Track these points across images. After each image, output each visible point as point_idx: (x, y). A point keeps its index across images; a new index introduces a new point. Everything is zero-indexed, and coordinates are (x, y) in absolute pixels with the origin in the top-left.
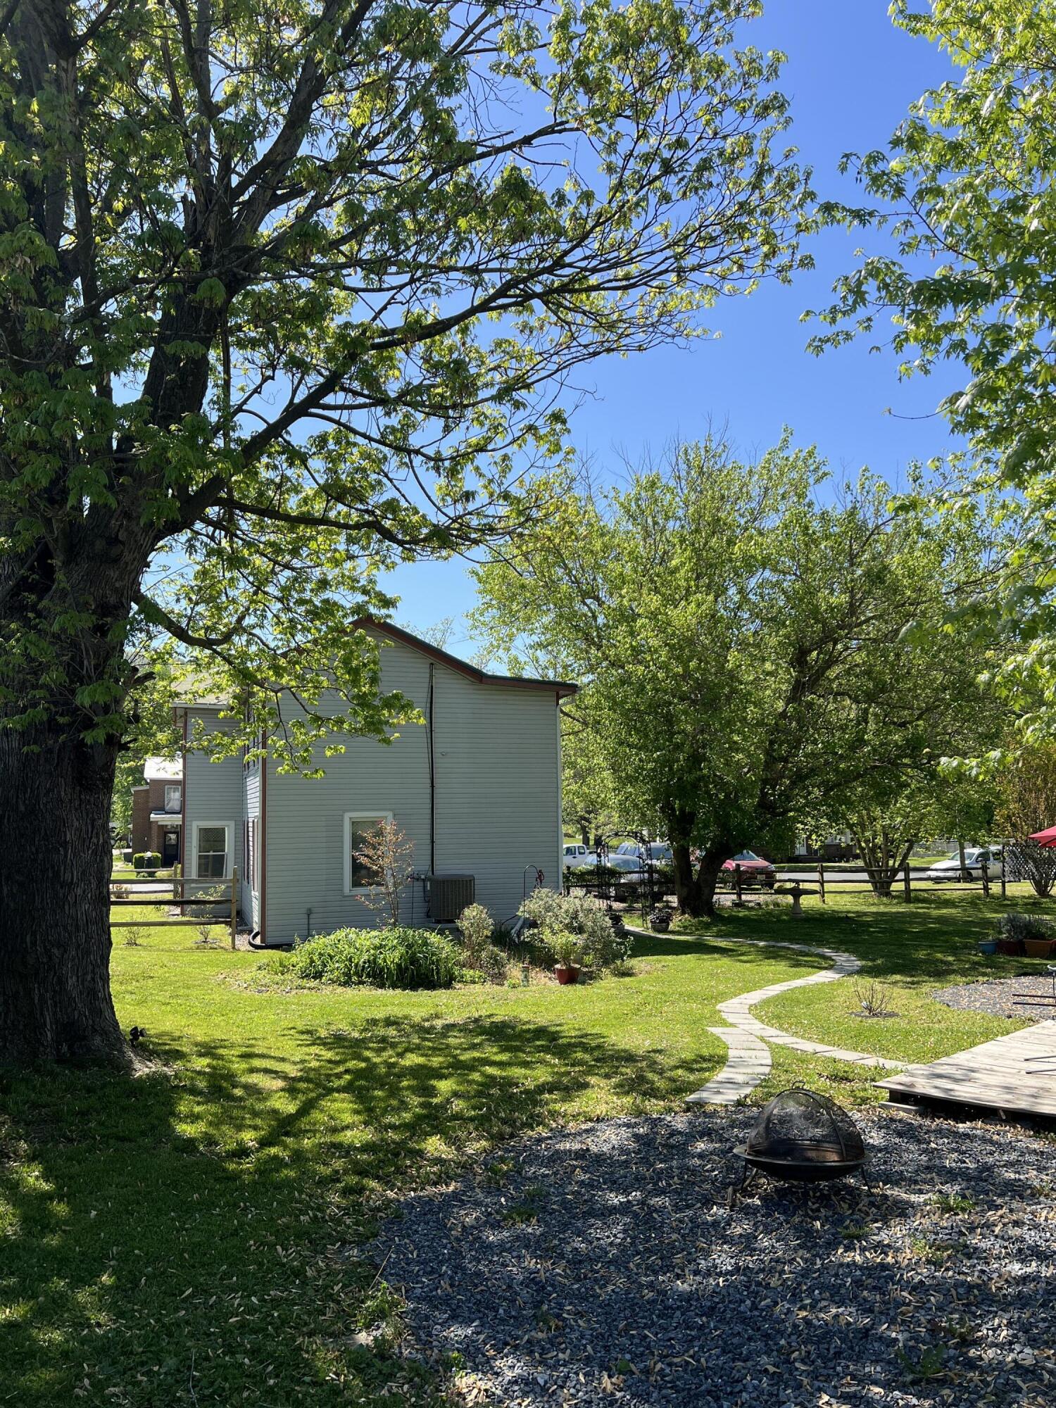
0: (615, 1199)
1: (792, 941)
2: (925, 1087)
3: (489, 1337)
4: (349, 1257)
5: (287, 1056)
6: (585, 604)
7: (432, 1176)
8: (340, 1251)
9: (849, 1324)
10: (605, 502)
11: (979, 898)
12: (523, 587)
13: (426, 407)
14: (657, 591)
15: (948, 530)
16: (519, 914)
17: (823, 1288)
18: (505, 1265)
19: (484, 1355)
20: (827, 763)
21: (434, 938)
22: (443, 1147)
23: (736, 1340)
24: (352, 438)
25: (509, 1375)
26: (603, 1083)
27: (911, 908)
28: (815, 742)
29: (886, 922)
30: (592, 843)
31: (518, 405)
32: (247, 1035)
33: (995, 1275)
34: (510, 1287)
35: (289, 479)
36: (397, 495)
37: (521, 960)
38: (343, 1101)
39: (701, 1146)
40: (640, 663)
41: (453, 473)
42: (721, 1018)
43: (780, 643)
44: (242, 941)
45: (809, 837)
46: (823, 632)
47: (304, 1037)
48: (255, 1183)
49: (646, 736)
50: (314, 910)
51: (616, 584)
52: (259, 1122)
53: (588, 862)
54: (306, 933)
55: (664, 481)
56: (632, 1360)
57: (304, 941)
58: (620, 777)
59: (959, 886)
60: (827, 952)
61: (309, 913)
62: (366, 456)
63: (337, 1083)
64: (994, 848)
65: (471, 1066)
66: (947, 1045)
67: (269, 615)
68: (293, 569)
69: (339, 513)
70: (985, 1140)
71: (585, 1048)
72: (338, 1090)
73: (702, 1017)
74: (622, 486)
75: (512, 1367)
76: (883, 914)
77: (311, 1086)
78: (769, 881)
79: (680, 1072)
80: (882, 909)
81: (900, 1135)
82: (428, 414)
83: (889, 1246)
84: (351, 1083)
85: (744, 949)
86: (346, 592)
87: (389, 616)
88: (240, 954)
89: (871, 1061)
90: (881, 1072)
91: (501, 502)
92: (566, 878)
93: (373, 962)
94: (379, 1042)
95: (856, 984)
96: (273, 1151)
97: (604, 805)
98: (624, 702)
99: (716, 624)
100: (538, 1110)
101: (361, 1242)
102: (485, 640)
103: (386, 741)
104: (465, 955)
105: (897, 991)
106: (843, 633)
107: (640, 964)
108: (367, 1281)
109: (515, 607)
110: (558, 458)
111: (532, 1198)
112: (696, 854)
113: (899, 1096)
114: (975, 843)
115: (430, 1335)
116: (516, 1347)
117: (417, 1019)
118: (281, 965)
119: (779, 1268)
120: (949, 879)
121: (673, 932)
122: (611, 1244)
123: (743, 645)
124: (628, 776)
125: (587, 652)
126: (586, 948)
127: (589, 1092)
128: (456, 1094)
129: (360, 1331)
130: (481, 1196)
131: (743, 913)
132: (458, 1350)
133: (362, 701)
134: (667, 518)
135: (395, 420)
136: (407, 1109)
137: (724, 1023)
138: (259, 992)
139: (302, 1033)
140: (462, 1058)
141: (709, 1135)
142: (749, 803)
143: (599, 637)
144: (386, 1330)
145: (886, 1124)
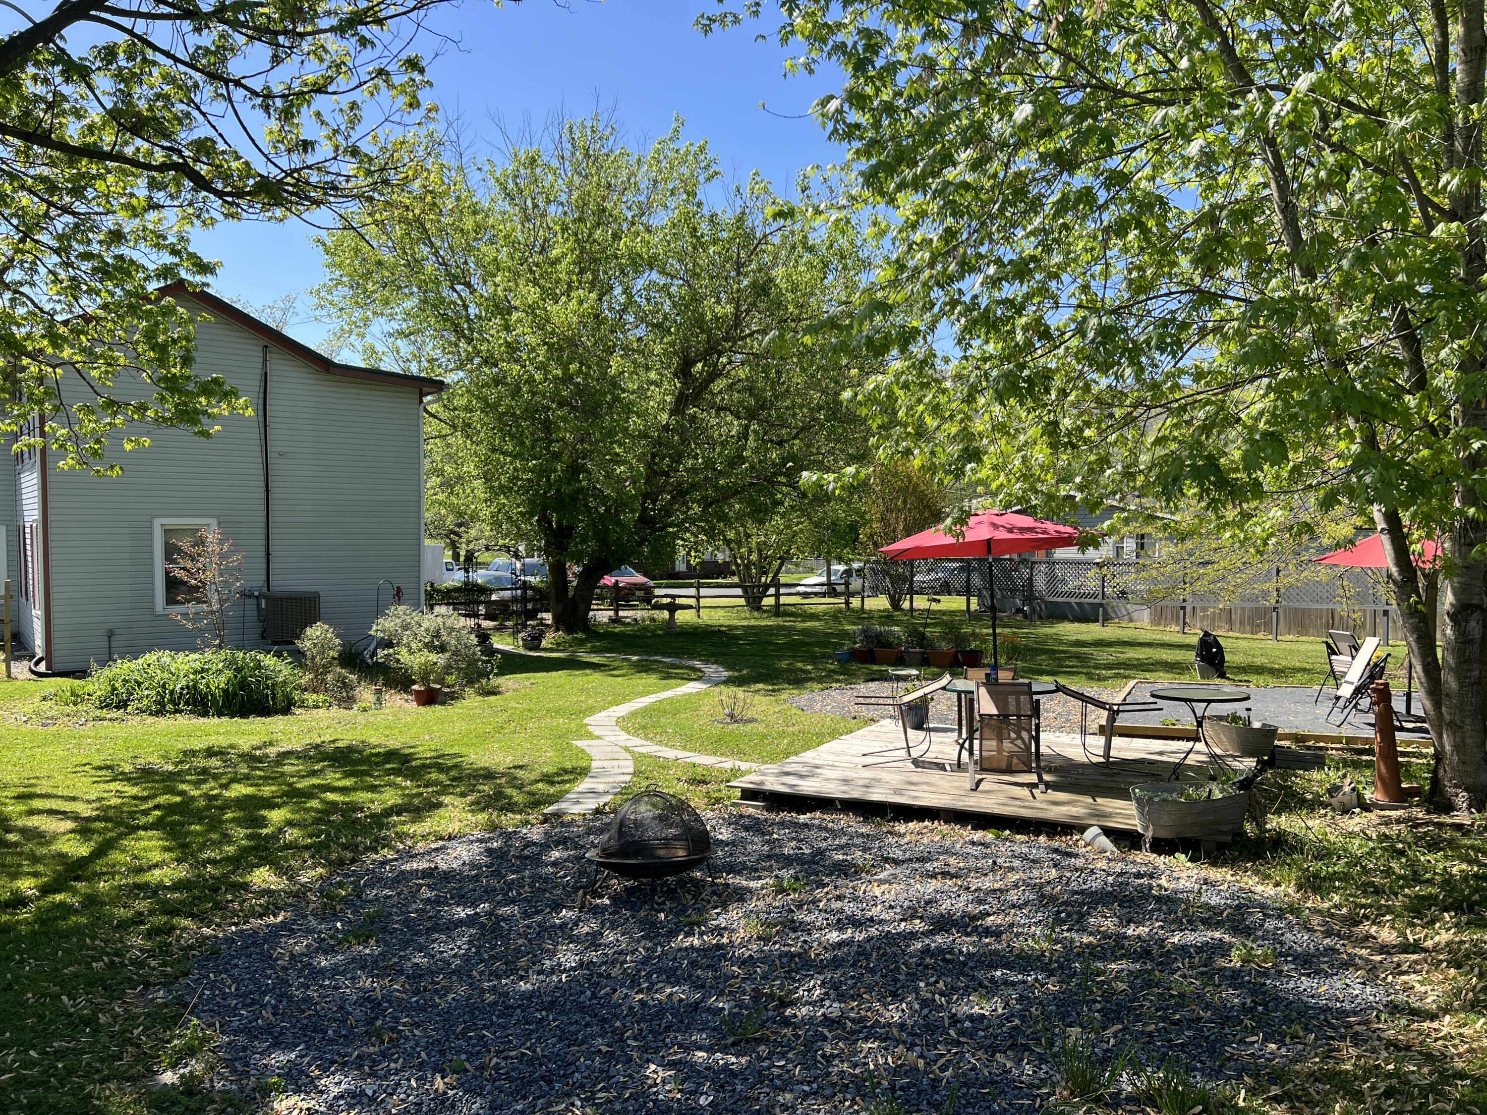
0: (461, 912)
1: (664, 655)
2: (774, 784)
3: (314, 1059)
4: (154, 999)
5: (79, 795)
6: (455, 290)
7: (257, 908)
8: (142, 994)
9: (681, 1000)
10: (478, 176)
11: (840, 611)
12: (379, 263)
13: (248, 28)
14: (535, 283)
15: (831, 246)
16: (372, 633)
17: (660, 971)
18: (336, 988)
19: (308, 1076)
20: (706, 478)
21: (269, 661)
22: (273, 878)
23: (572, 1029)
24: (150, 54)
25: (335, 1091)
26: (457, 801)
27: (779, 621)
28: (696, 457)
29: (755, 635)
30: (462, 559)
31: (364, 42)
32: (25, 774)
33: (815, 944)
34: (341, 1008)
35: (65, 99)
36: (212, 134)
37: (373, 681)
38: (150, 839)
39: (556, 854)
40: (517, 361)
41: (287, 115)
42: (587, 732)
43: (665, 350)
44: (21, 669)
45: (689, 554)
46: (708, 342)
47: (103, 772)
48: (34, 932)
49: (522, 443)
50: (117, 631)
51: (491, 270)
52: (41, 868)
53: (457, 578)
54: (107, 657)
55: (546, 159)
56: (467, 1060)
57: (103, 664)
58: (492, 488)
59: (823, 600)
60: (697, 664)
61: (110, 635)
62: (168, 79)
63: (143, 820)
64: (856, 565)
65: (308, 794)
66: (798, 745)
67: (42, 270)
68: (74, 214)
69: (138, 149)
70: (820, 828)
71: (441, 768)
72: (145, 828)
73: (569, 731)
74: (497, 158)
75: (339, 1084)
76: (753, 627)
77: (110, 825)
78: (647, 598)
79: (540, 785)
80: (753, 623)
81: (747, 829)
82: (251, 38)
83: (725, 928)
84: (160, 819)
85: (617, 664)
86: (147, 251)
87: (208, 285)
88: (18, 683)
89: (728, 764)
90: (736, 773)
91: (348, 158)
92: (429, 596)
93: (193, 688)
94: (198, 774)
95: (720, 694)
96: (59, 897)
97: (474, 517)
98: (497, 405)
99: (599, 325)
100: (383, 833)
101: (168, 983)
102: (336, 324)
103: (205, 434)
104: (307, 678)
105: (757, 698)
106: (727, 345)
107: (508, 682)
108: (174, 1021)
109: (370, 287)
110: (417, 115)
111: (371, 919)
112: (574, 569)
113: (749, 794)
114: (840, 559)
115: (247, 1065)
116: (345, 1064)
117: (246, 748)
118: (73, 694)
119: (621, 959)
120: (816, 594)
121: (545, 650)
122: (455, 956)
123: (627, 350)
124: (501, 487)
125: (456, 345)
126: (448, 669)
127: (442, 811)
128: (290, 823)
129: (164, 1071)
130: (314, 923)
131: (618, 629)
132: (279, 1075)
133: (172, 384)
134: (549, 202)
135: (208, 39)
136: (230, 842)
137: (591, 736)
138: (44, 725)
139: (100, 768)
140: (299, 786)
141: (565, 843)
142: (629, 517)
143: (469, 328)
144: (196, 1066)
145: (736, 821)
